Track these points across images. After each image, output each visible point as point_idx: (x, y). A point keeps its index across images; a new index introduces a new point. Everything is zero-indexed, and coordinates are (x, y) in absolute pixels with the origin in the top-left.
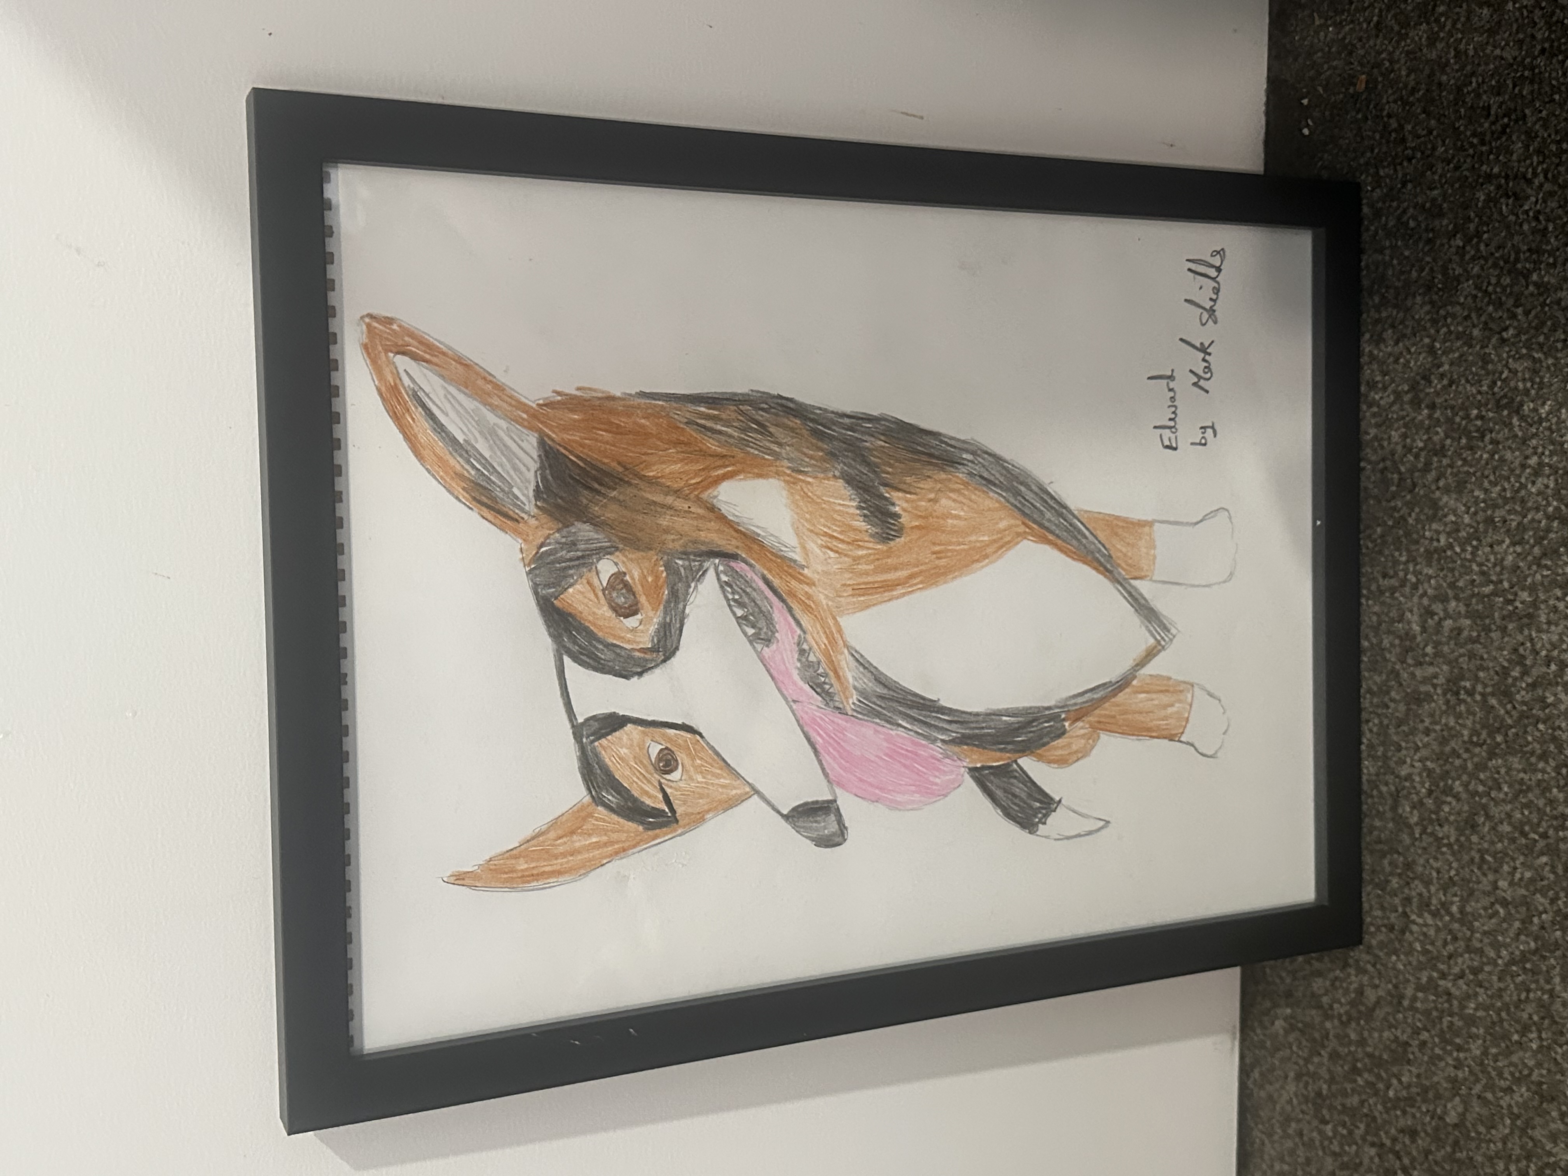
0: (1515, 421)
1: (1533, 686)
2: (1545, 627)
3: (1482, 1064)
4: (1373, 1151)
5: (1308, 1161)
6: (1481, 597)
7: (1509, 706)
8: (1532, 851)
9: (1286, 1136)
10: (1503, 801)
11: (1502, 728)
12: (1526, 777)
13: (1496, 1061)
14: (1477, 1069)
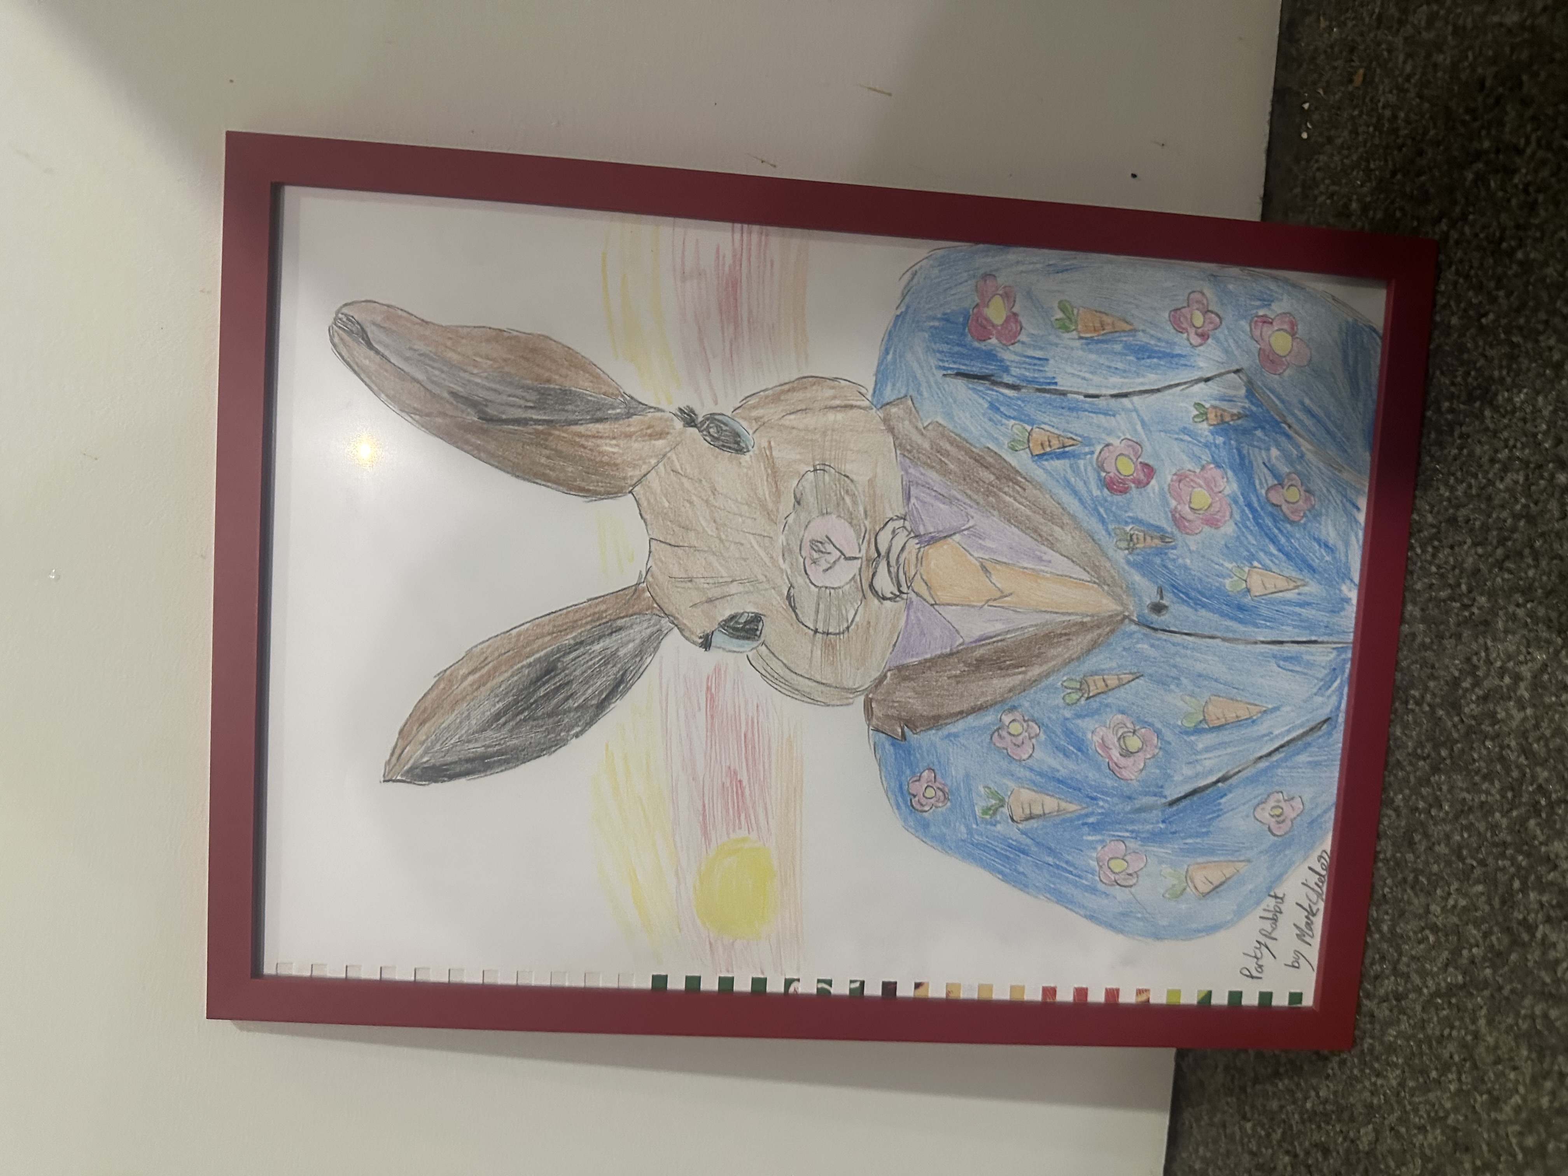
0: (1487, 413)
1: (1485, 698)
2: (1502, 635)
3: (1398, 1094)
4: (1287, 1159)
5: (1228, 1154)
6: (1439, 601)
7: (1456, 719)
8: (1468, 879)
9: (1212, 1124)
10: (1444, 820)
11: (1450, 743)
12: (1468, 797)
13: (1412, 1095)
14: (1393, 1100)
